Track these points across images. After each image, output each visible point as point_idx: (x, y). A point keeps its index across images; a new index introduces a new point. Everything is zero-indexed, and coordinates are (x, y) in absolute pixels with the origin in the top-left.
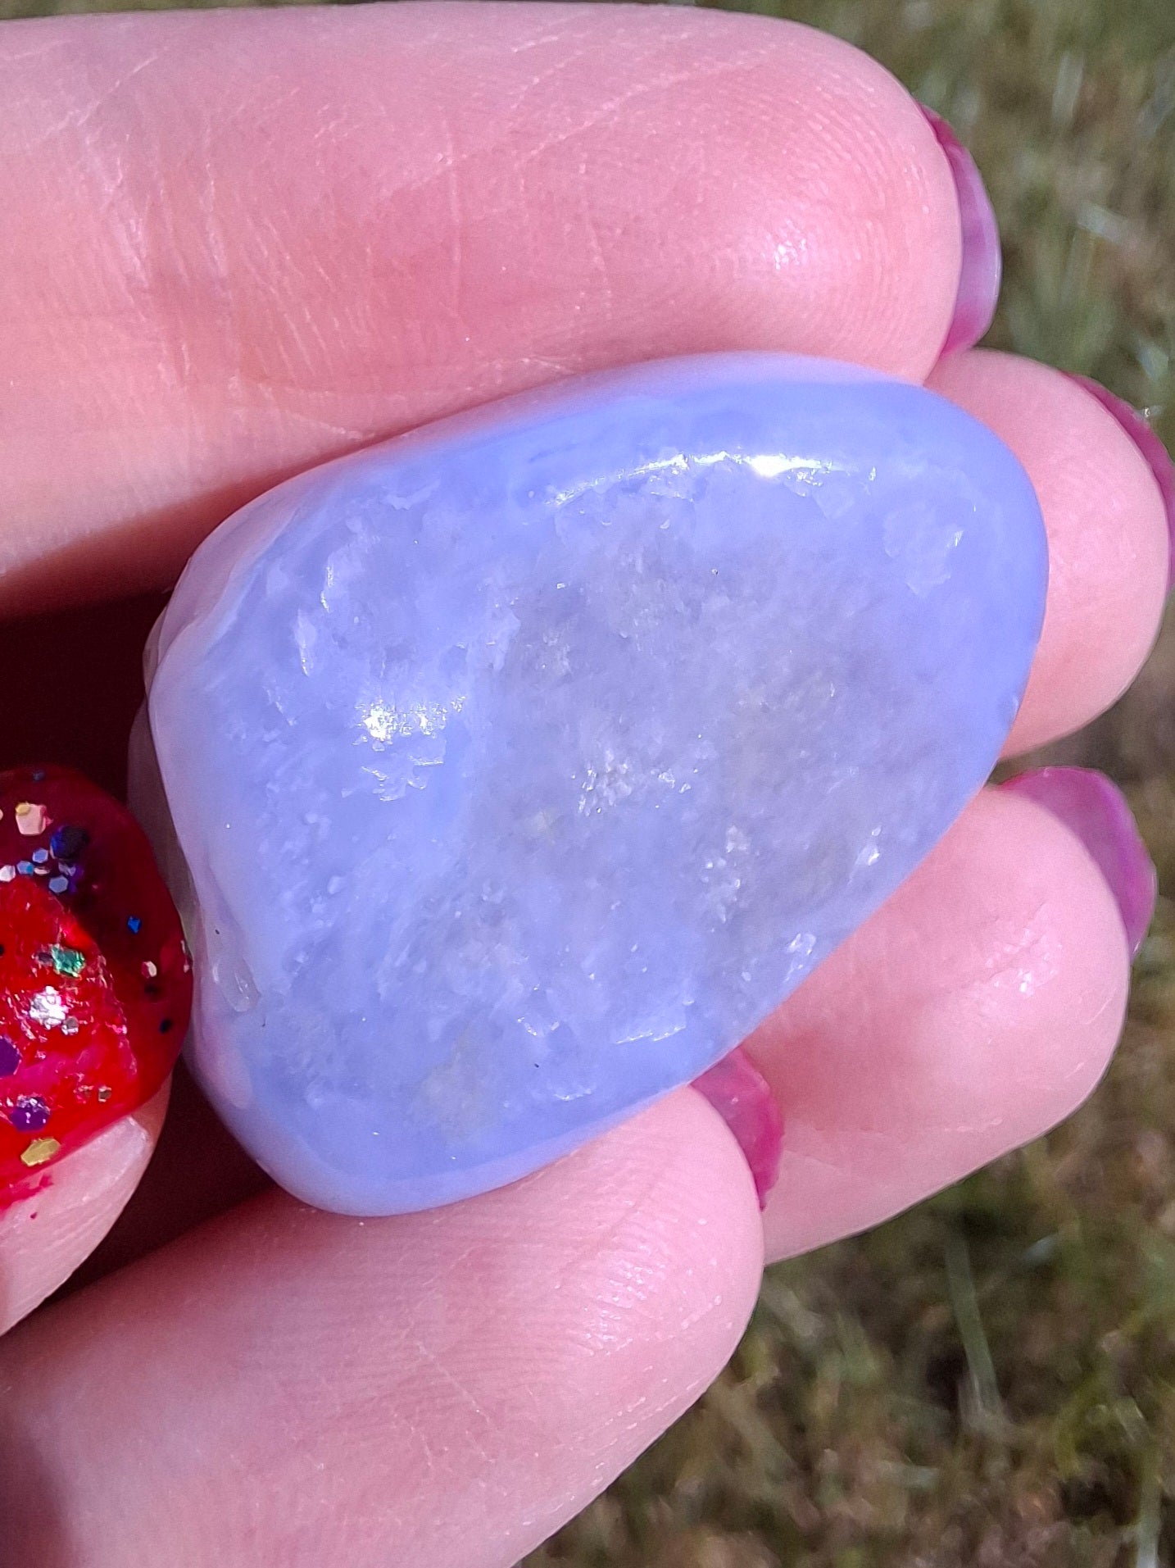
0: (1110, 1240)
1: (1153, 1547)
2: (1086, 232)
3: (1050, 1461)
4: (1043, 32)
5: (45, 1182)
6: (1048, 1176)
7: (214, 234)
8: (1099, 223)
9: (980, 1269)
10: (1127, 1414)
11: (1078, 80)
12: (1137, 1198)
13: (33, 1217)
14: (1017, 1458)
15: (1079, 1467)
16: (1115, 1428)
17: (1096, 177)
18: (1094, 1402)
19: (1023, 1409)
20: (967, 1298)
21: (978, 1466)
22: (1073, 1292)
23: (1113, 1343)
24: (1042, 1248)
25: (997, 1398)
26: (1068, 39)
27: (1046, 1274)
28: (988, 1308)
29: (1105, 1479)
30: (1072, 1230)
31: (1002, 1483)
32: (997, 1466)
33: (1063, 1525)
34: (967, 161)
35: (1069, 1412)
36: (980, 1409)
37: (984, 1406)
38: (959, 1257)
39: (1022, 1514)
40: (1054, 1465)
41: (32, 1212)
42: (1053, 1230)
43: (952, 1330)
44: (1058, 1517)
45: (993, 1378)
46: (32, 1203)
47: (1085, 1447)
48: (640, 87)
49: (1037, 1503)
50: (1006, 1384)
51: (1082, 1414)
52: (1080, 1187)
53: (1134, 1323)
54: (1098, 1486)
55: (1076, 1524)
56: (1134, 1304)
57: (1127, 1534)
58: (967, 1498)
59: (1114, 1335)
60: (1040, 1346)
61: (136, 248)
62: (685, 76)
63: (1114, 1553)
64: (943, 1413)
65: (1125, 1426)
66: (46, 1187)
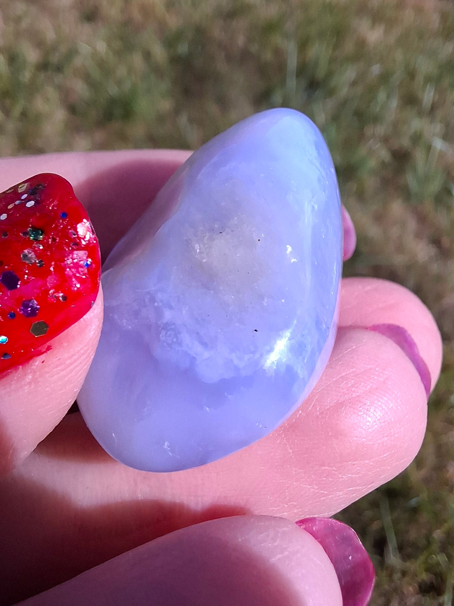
0: (437, 500)
1: (450, 604)
3: (415, 575)
4: (420, 79)
6: (416, 477)
8: (439, 144)
9: (392, 508)
10: (441, 558)
11: (432, 94)
12: (447, 485)
14: (404, 573)
15: (425, 577)
16: (438, 564)
17: (438, 128)
18: (431, 554)
19: (406, 557)
20: (388, 519)
21: (390, 576)
22: (424, 517)
23: (438, 534)
24: (413, 502)
25: (398, 552)
26: (428, 79)
27: (415, 511)
28: (395, 522)
29: (434, 581)
30: (424, 496)
31: (398, 582)
32: (397, 576)
33: (420, 596)
35: (422, 558)
36: (392, 556)
37: (394, 556)
38: (385, 505)
39: (405, 593)
40: (416, 576)
42: (418, 496)
43: (383, 529)
44: (418, 594)
45: (396, 546)
46: (42, 357)
47: (427, 570)
49: (411, 589)
50: (401, 548)
51: (427, 559)
52: (427, 481)
53: (446, 526)
54: (432, 583)
55: (424, 596)
56: (445, 521)
57: (441, 599)
58: (386, 587)
59: (438, 531)
60: (413, 535)
64: (378, 557)
65: (441, 563)
66: (49, 350)
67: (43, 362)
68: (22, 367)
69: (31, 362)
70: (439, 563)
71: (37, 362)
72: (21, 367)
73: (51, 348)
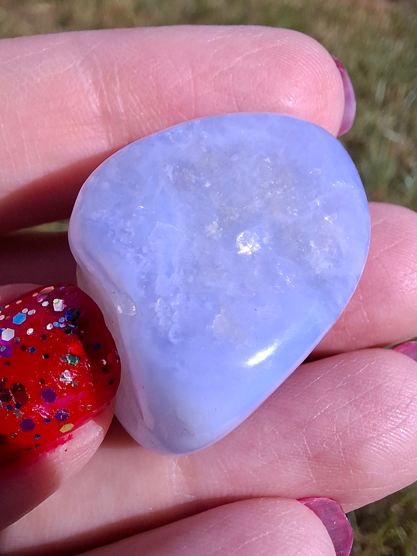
2: (387, 139)
4: (373, 73)
5: (70, 438)
7: (119, 99)
8: (392, 136)
10: (400, 532)
13: (66, 451)
14: (364, 546)
15: (384, 550)
18: (390, 528)
19: (365, 530)
23: (396, 508)
25: (357, 526)
26: (381, 75)
34: (346, 73)
35: (381, 532)
40: (376, 549)
41: (65, 449)
45: (355, 519)
46: (65, 446)
47: (386, 544)
48: (247, 53)
50: (359, 521)
51: (385, 533)
53: (404, 501)
59: (396, 505)
61: (96, 104)
62: (261, 49)
65: (400, 536)
66: (70, 440)
70: (398, 537)
73: (72, 437)
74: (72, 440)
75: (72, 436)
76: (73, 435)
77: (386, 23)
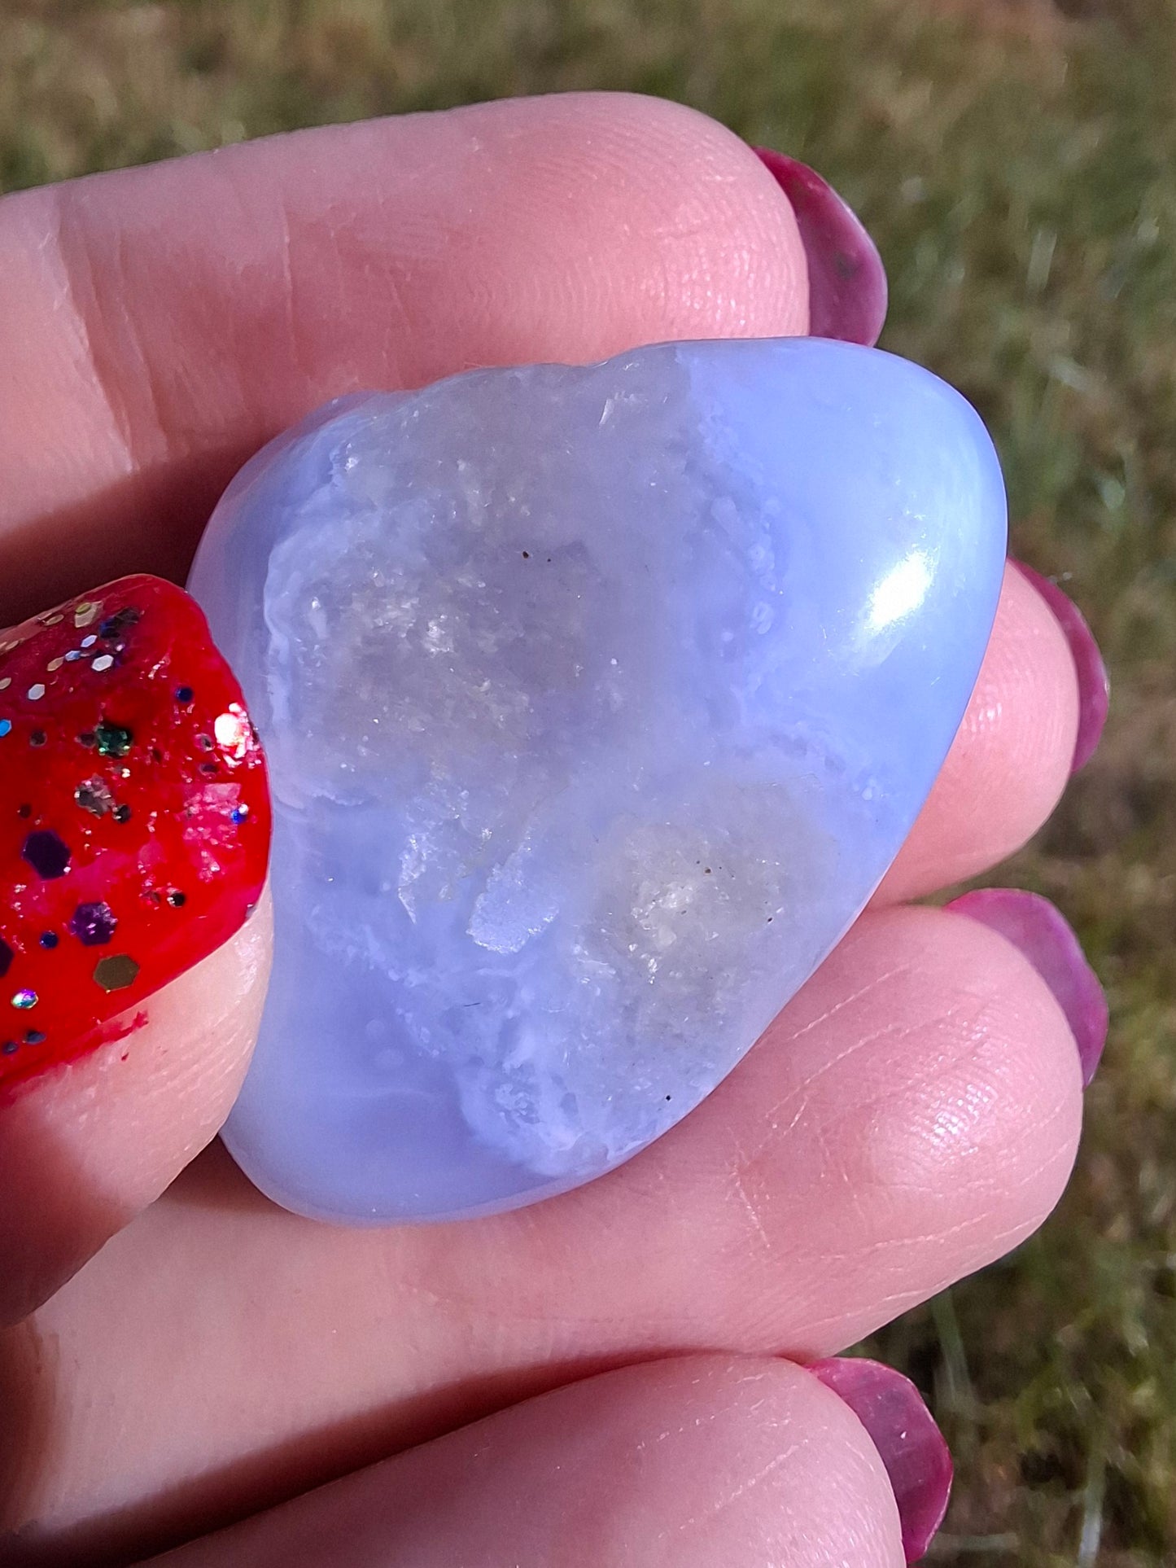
0: (1065, 1249)
1: (1098, 1508)
2: (1058, 382)
3: (1011, 1437)
4: (1019, 211)
8: (1067, 373)
14: (984, 1433)
15: (1036, 1442)
16: (1067, 1407)
17: (1062, 333)
18: (1049, 1385)
19: (988, 1393)
22: (1034, 1293)
23: (1068, 1336)
25: (968, 1382)
26: (1041, 214)
27: (1010, 1277)
28: (962, 1306)
29: (1057, 1451)
31: (971, 1454)
32: (967, 1440)
33: (1025, 1489)
35: (1027, 1395)
36: (953, 1393)
37: (957, 1390)
39: (987, 1481)
40: (1015, 1440)
41: (122, 1054)
43: (930, 1323)
44: (1017, 1484)
45: (964, 1365)
46: (122, 1044)
47: (1041, 1424)
49: (1001, 1472)
50: (976, 1369)
51: (1039, 1396)
53: (1088, 1315)
54: (1052, 1457)
55: (1033, 1489)
56: (1084, 1303)
57: (1075, 1497)
59: (1067, 1327)
60: (1004, 1338)
63: (1065, 1515)
65: (1075, 1406)
66: (140, 1026)
67: (124, 1058)
68: (73, 1068)
69: (97, 1054)
70: (1070, 1406)
71: (110, 1055)
72: (69, 1067)
73: (145, 1019)
74: (144, 1027)
75: (145, 1015)
76: (149, 1013)
77: (1056, 73)
